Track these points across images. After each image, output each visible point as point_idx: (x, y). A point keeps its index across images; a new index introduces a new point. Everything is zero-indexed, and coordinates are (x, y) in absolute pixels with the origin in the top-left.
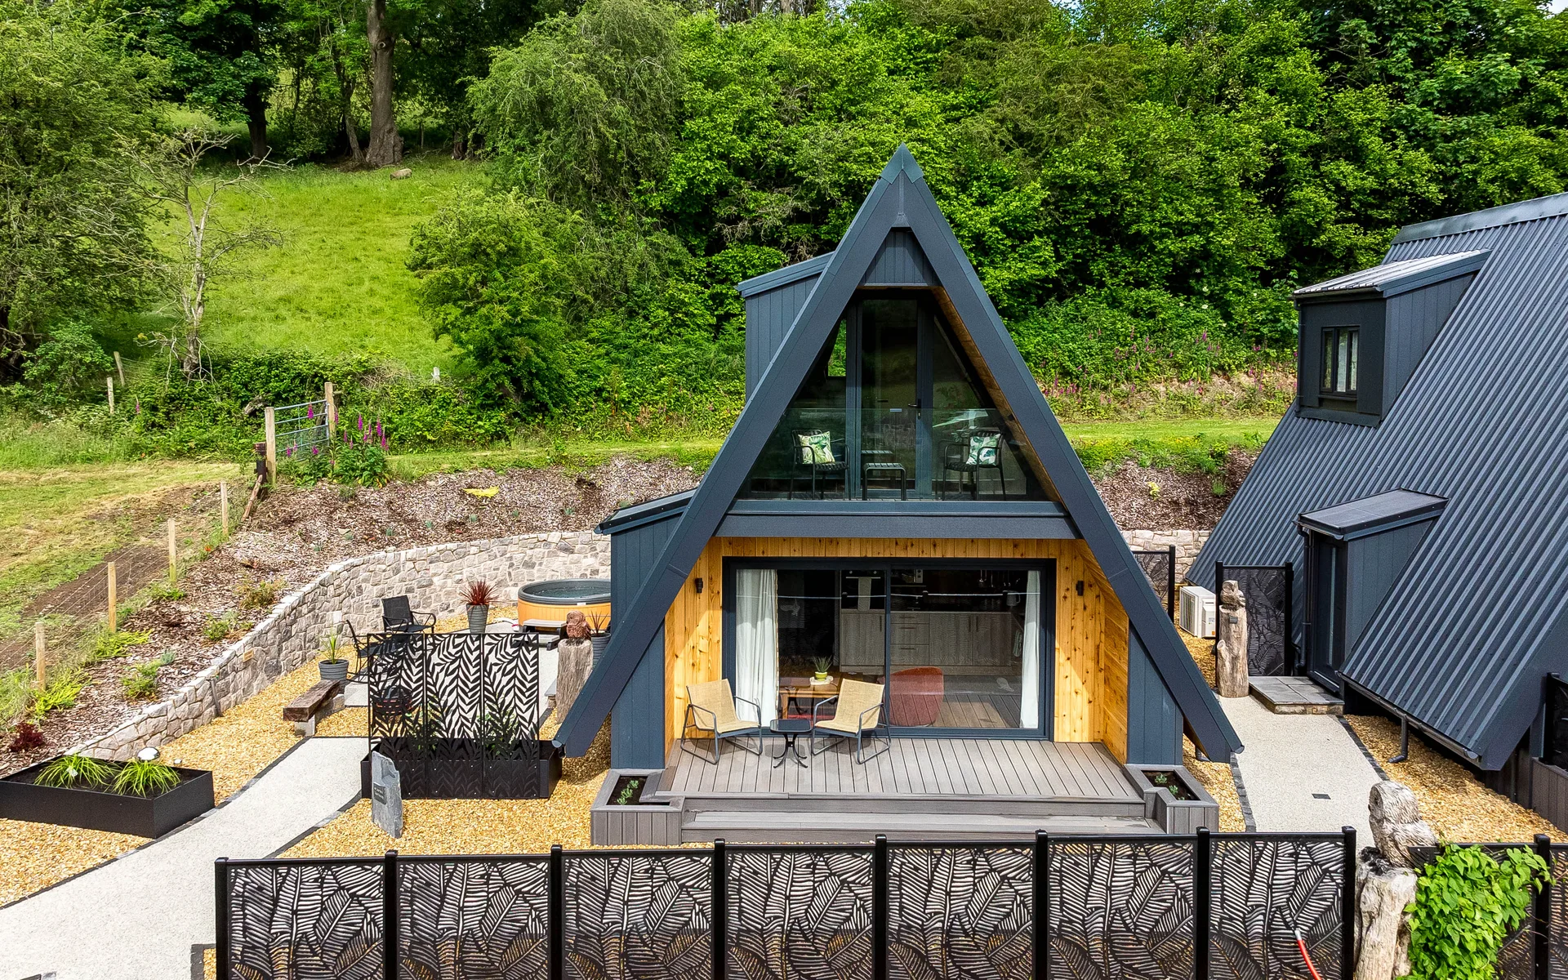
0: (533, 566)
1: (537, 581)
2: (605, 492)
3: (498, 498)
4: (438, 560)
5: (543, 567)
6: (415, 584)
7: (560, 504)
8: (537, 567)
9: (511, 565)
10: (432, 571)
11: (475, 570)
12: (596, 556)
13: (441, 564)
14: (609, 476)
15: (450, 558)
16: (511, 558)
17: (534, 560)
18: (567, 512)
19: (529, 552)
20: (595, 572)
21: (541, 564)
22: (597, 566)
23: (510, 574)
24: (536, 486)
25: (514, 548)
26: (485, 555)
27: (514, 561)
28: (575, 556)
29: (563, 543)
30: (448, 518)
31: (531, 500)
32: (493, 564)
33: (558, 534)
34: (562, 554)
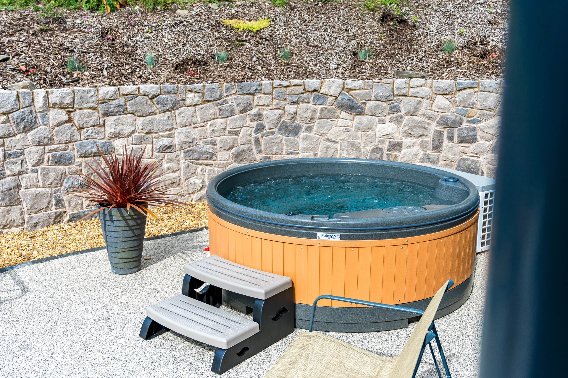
0: (296, 131)
1: (302, 156)
2: (420, 31)
3: (266, 33)
4: (122, 110)
5: (312, 134)
6: (73, 150)
7: (354, 43)
8: (302, 134)
9: (260, 128)
10: (109, 129)
11: (195, 133)
12: (398, 120)
13: (130, 118)
14: (428, 10)
15: (148, 109)
16: (259, 116)
17: (298, 121)
18: (361, 56)
19: (290, 109)
20: (396, 146)
21: (309, 129)
22: (399, 137)
23: (257, 141)
24: (324, 19)
25: (265, 100)
26: (211, 109)
27: (265, 122)
28: (365, 119)
29: (346, 96)
30: (184, 55)
31: (312, 37)
32: (230, 123)
33: (339, 81)
34: (343, 114)
